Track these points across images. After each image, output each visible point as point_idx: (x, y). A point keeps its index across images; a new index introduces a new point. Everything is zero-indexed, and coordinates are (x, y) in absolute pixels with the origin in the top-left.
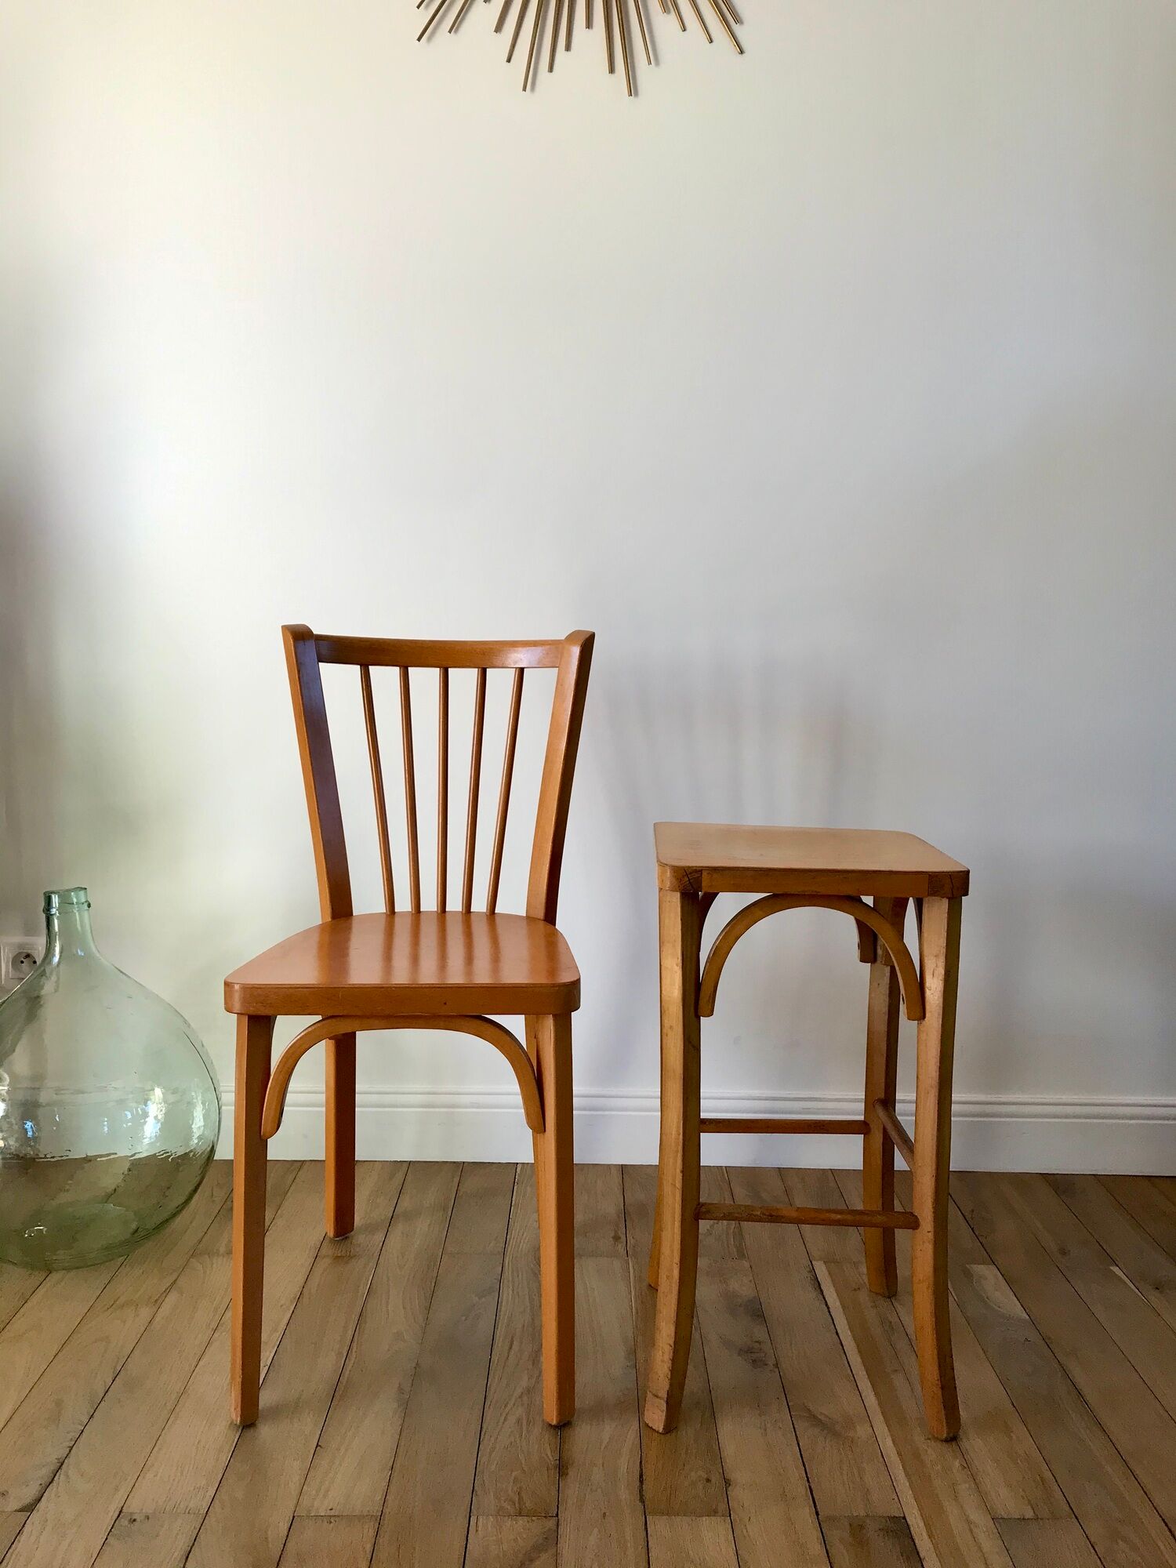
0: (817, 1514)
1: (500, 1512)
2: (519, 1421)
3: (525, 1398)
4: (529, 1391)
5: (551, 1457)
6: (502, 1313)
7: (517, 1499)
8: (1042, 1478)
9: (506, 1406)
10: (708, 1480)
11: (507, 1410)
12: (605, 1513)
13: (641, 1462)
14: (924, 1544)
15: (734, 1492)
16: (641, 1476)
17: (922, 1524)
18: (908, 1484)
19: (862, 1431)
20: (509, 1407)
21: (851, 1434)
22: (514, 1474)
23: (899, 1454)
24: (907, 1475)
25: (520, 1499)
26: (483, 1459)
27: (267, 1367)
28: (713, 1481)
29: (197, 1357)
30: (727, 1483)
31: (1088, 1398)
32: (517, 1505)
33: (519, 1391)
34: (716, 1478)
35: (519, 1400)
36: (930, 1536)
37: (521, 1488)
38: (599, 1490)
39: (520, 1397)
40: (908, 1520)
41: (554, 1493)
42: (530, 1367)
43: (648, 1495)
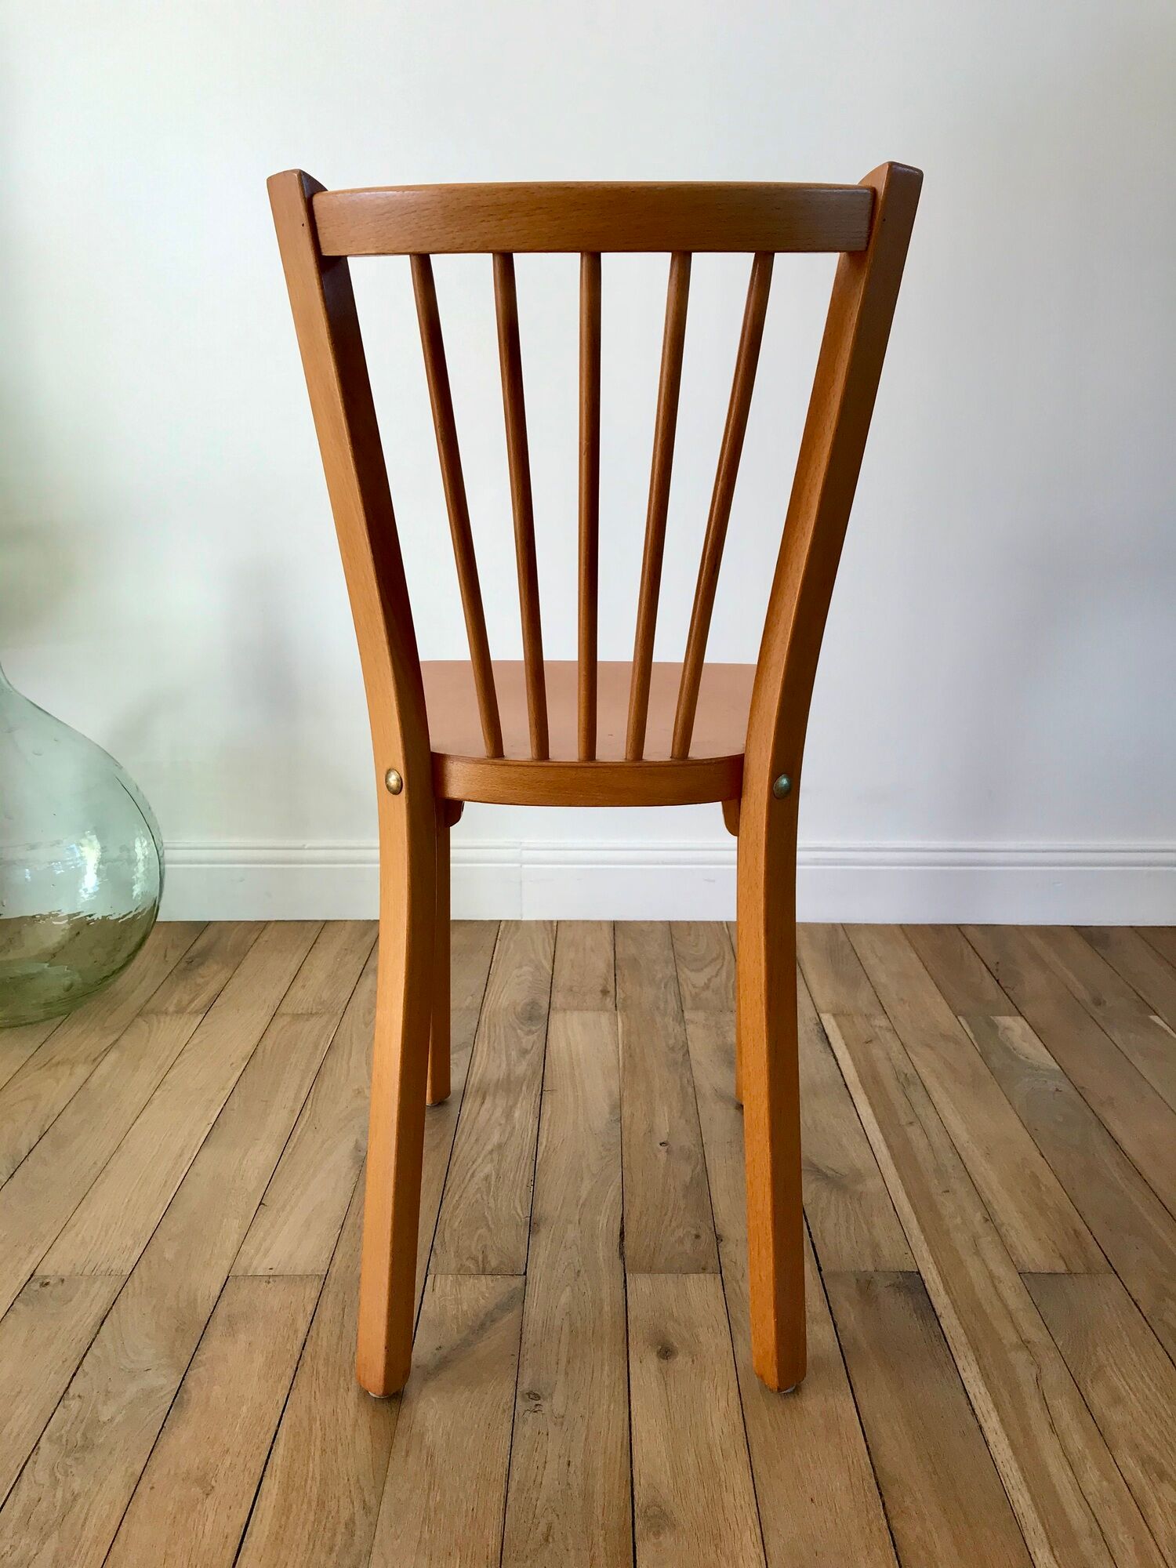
0: (820, 1269)
1: (462, 1271)
2: (487, 1178)
3: (495, 1156)
4: (500, 1147)
5: (521, 1215)
6: (475, 1068)
7: (480, 1258)
8: (1075, 1231)
9: (473, 1163)
10: (697, 1236)
11: (474, 1166)
12: (579, 1271)
13: (622, 1219)
14: (941, 1301)
15: (729, 1249)
16: (622, 1233)
17: (938, 1280)
18: (923, 1237)
19: (872, 1185)
20: (477, 1163)
21: (860, 1188)
22: (479, 1232)
23: (913, 1206)
24: (923, 1230)
25: (485, 1257)
26: (445, 1216)
27: (211, 1125)
28: (703, 1237)
29: (135, 1116)
30: (719, 1238)
31: (1126, 1148)
32: (480, 1263)
33: (489, 1147)
34: (707, 1237)
35: (489, 1157)
36: (948, 1291)
37: (485, 1246)
38: (574, 1247)
39: (491, 1152)
40: (923, 1275)
41: (523, 1249)
42: (503, 1122)
43: (628, 1253)
